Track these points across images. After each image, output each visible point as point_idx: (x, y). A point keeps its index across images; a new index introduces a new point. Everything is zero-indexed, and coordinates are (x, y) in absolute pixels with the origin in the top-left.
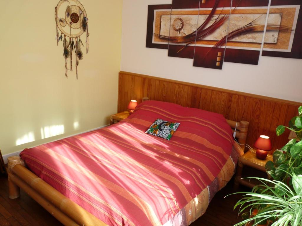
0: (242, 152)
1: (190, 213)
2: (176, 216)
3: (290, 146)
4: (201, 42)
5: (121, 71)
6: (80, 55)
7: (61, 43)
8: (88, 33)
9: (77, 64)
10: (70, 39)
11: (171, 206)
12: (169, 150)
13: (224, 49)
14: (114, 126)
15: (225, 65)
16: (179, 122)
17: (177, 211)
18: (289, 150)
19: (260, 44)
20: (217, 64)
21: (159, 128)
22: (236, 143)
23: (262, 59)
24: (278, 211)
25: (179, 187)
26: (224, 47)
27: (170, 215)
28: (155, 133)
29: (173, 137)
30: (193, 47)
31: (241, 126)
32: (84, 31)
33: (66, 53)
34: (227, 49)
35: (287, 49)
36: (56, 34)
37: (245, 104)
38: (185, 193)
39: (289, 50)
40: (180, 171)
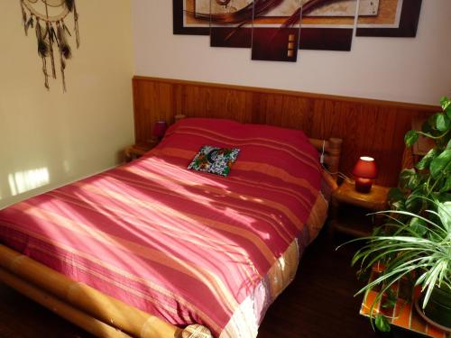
0: (335, 186)
1: (276, 281)
2: (257, 288)
3: (429, 160)
4: (262, 20)
5: (135, 76)
6: (66, 51)
7: (32, 31)
8: (76, 15)
9: (63, 66)
10: (47, 24)
11: (249, 274)
12: (229, 192)
13: (298, 29)
14: (135, 164)
15: (302, 54)
16: (238, 147)
17: (258, 280)
18: (427, 167)
19: (353, 18)
20: (289, 53)
21: (209, 158)
22: (326, 173)
23: (356, 41)
24: (425, 258)
25: (256, 243)
26: (297, 26)
27: (247, 289)
28: (203, 167)
29: (231, 172)
30: (250, 29)
31: (331, 145)
32: (70, 10)
33: (43, 49)
34: (303, 29)
35: (393, 23)
36: (22, 16)
37: (334, 113)
38: (266, 252)
39: (396, 25)
40: (253, 221)
